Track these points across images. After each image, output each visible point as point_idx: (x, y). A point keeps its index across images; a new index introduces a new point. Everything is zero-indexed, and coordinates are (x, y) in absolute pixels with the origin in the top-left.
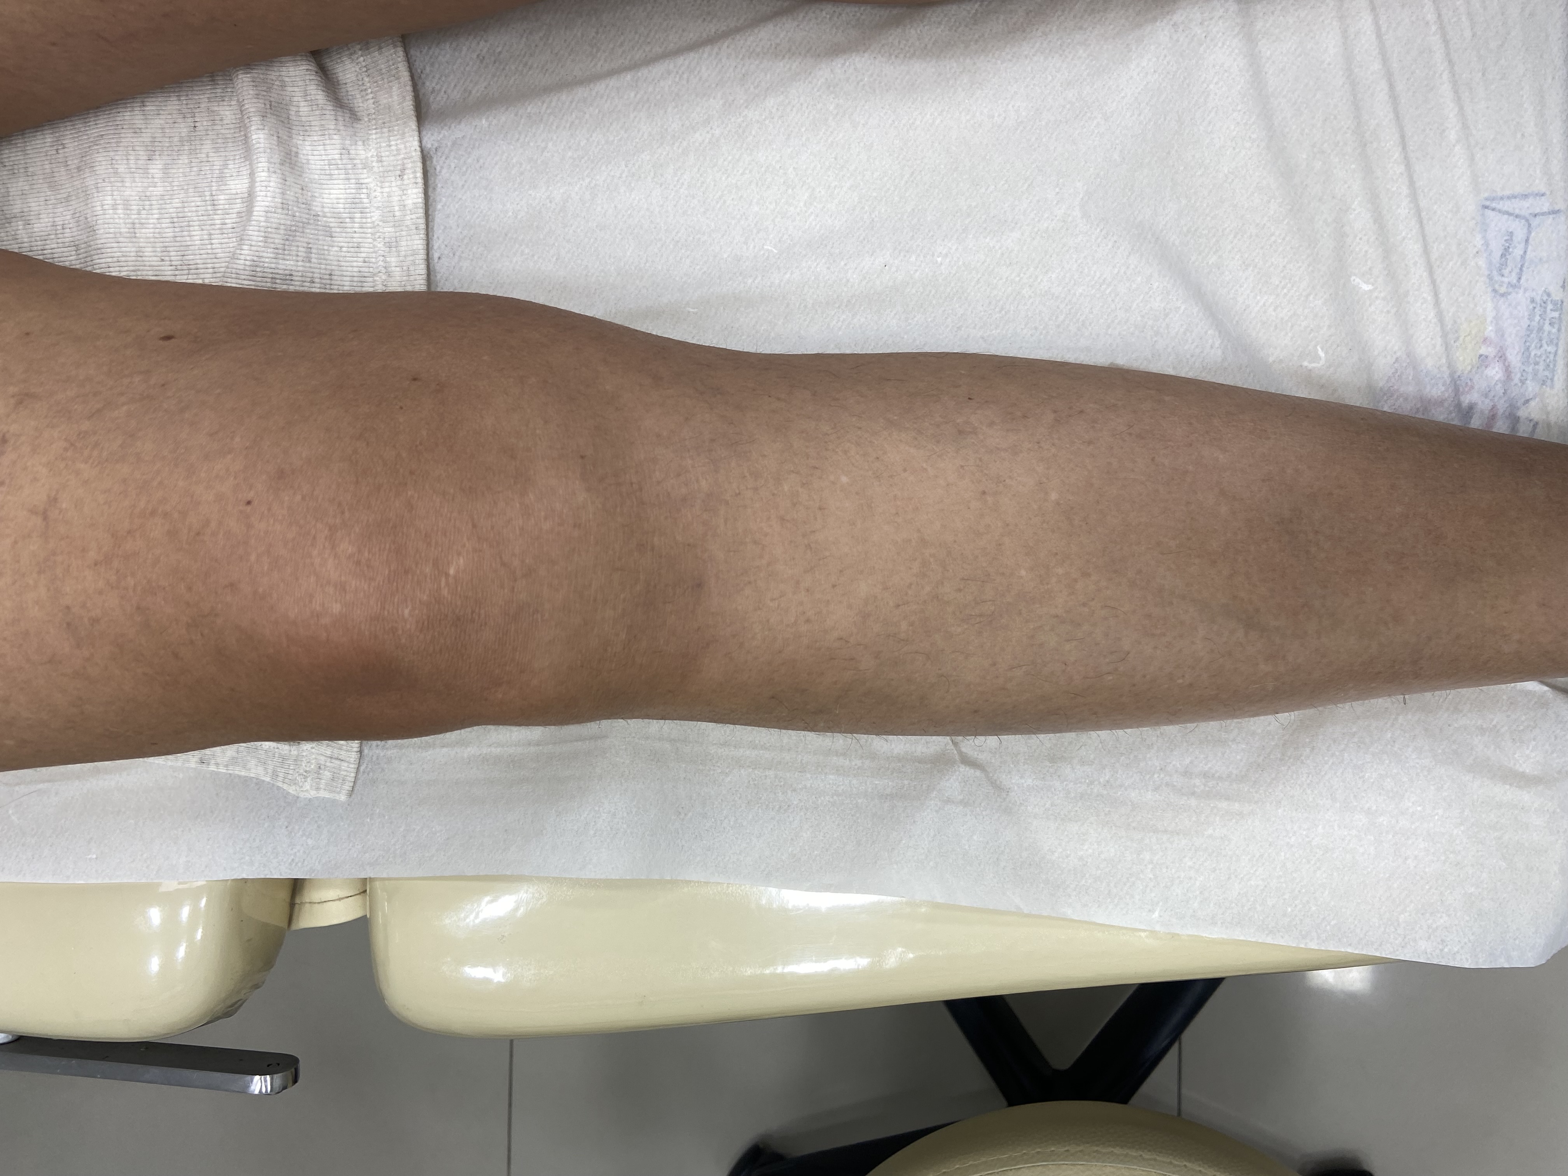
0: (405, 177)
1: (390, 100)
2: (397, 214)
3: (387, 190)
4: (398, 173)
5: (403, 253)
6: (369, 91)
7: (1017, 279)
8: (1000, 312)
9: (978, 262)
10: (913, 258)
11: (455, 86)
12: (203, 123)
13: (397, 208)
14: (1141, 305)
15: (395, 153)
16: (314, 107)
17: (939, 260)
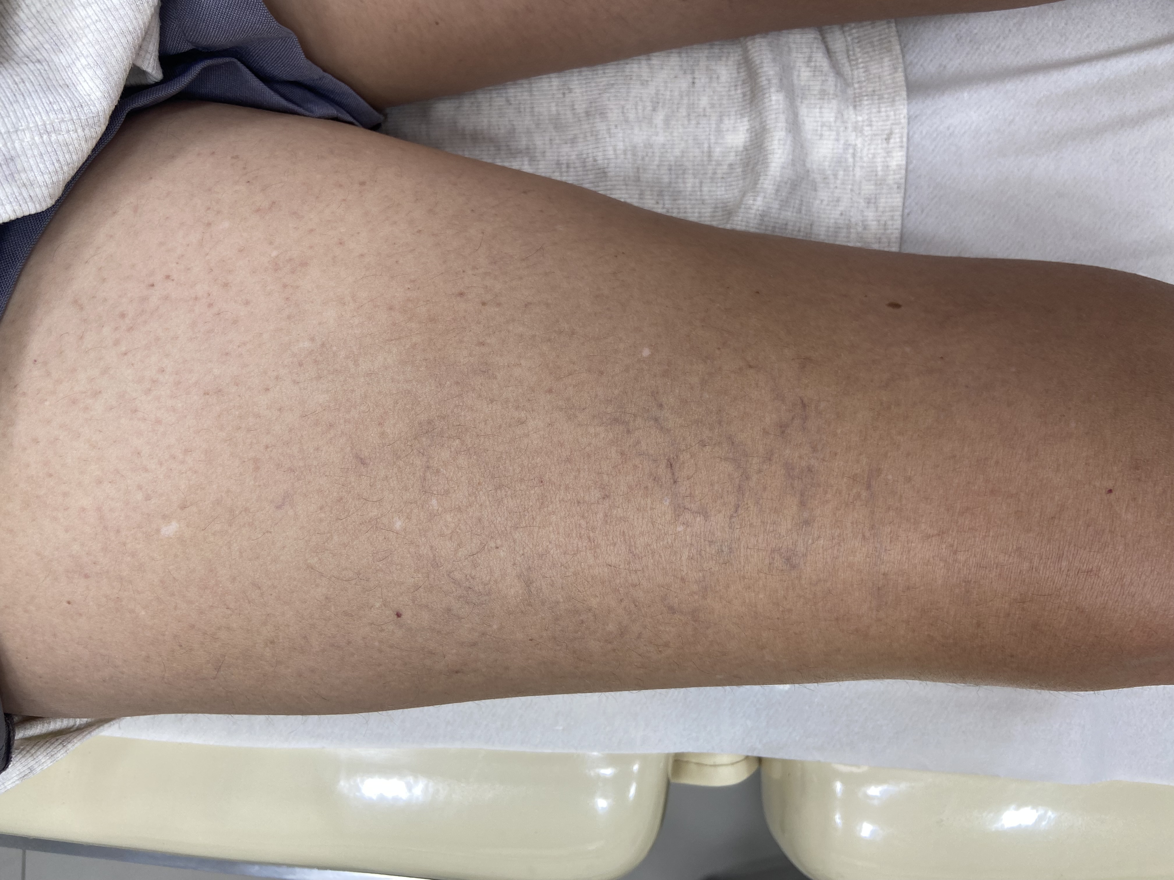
0: (892, 141)
1: (880, 70)
2: (880, 173)
3: (872, 151)
4: (885, 136)
5: (881, 209)
6: (860, 60)
11: (931, 61)
12: (702, 79)
13: (879, 168)
15: (885, 118)
16: (817, 73)
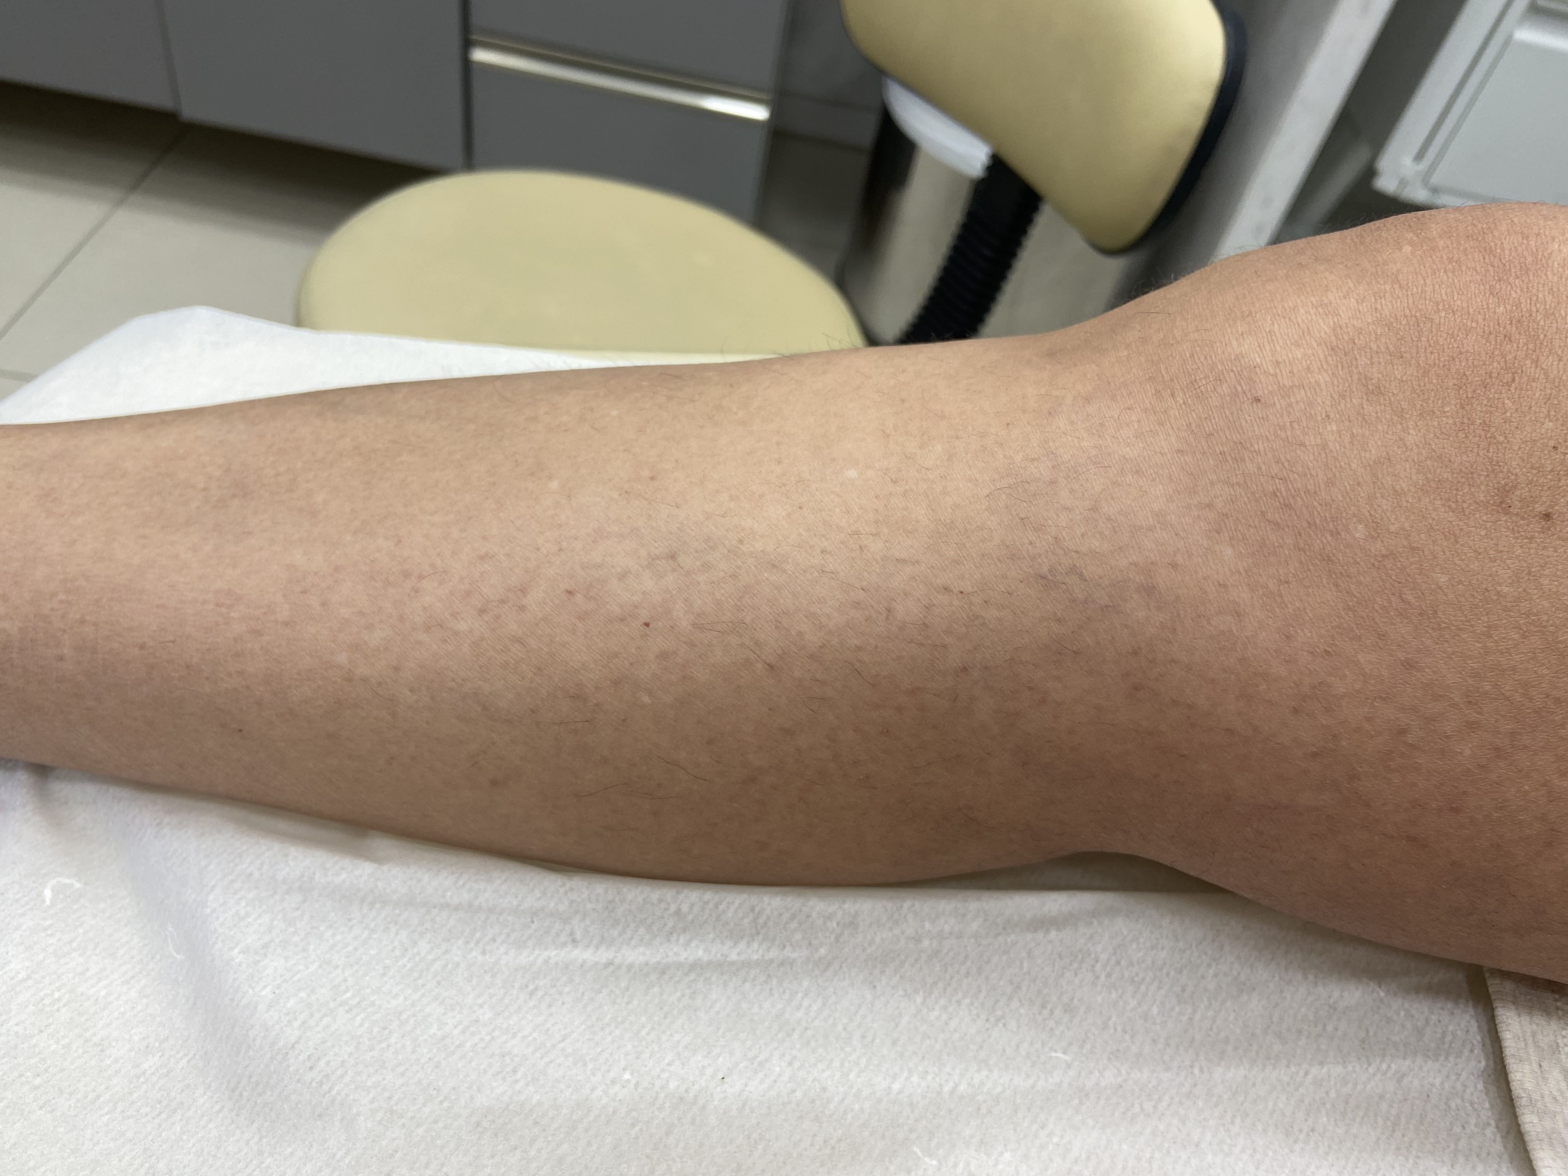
7: (496, 1033)
8: (536, 989)
9: (560, 1065)
10: (672, 1085)
14: (301, 967)
17: (627, 1076)
